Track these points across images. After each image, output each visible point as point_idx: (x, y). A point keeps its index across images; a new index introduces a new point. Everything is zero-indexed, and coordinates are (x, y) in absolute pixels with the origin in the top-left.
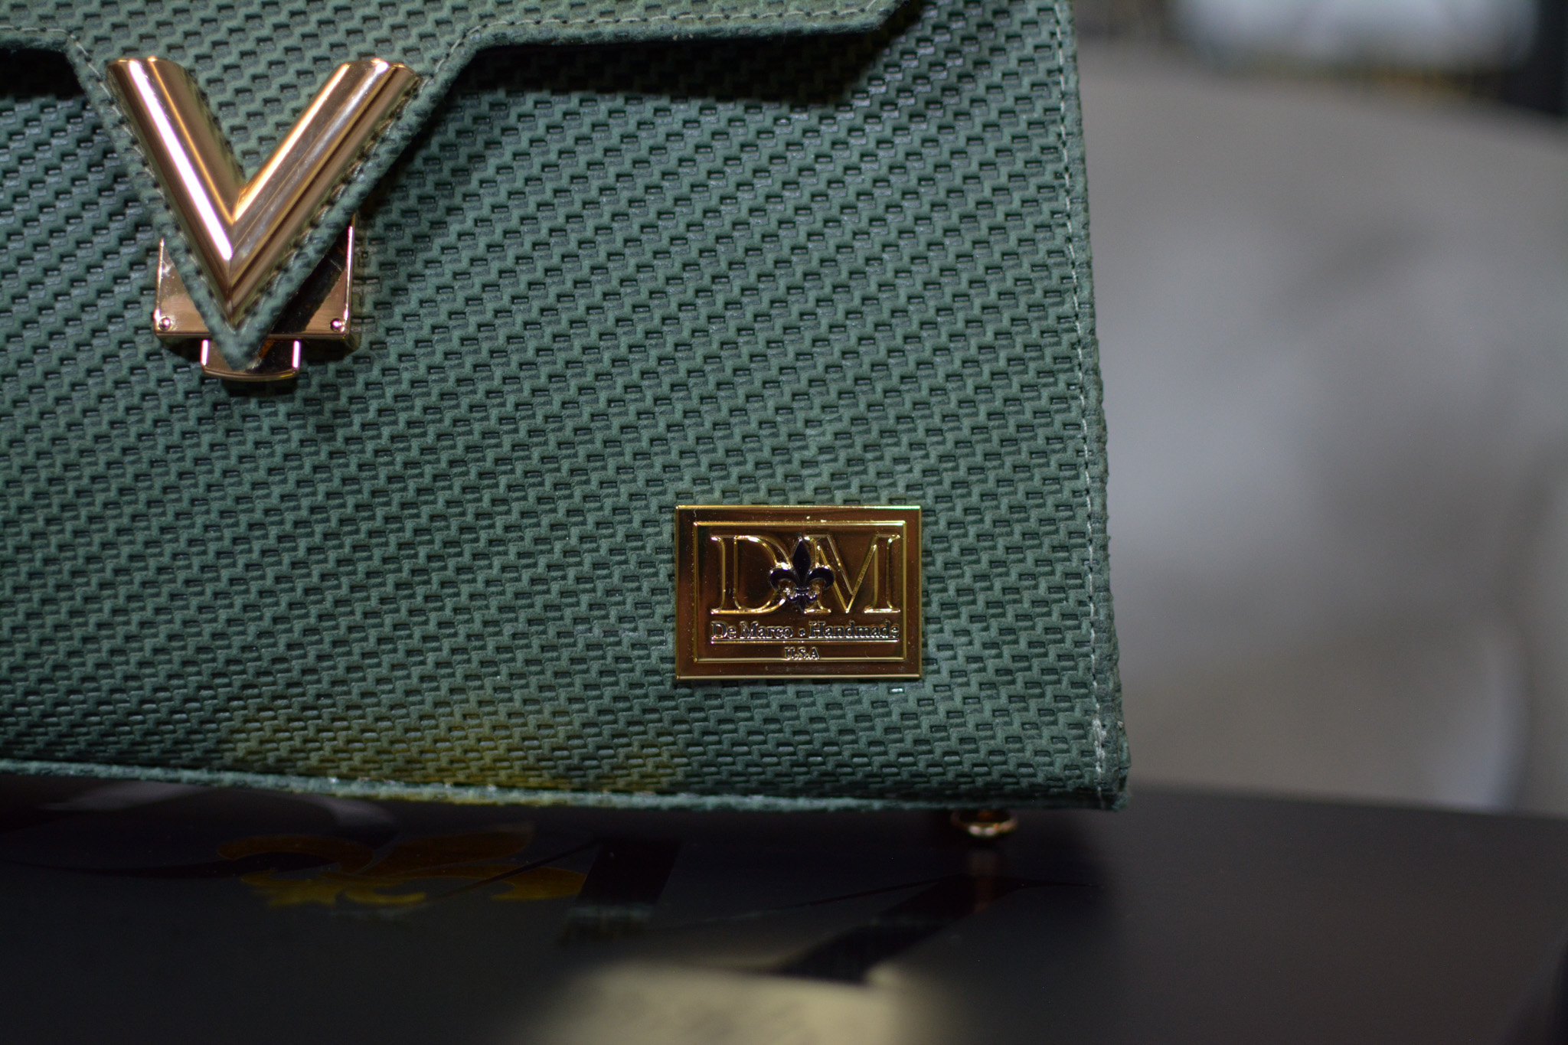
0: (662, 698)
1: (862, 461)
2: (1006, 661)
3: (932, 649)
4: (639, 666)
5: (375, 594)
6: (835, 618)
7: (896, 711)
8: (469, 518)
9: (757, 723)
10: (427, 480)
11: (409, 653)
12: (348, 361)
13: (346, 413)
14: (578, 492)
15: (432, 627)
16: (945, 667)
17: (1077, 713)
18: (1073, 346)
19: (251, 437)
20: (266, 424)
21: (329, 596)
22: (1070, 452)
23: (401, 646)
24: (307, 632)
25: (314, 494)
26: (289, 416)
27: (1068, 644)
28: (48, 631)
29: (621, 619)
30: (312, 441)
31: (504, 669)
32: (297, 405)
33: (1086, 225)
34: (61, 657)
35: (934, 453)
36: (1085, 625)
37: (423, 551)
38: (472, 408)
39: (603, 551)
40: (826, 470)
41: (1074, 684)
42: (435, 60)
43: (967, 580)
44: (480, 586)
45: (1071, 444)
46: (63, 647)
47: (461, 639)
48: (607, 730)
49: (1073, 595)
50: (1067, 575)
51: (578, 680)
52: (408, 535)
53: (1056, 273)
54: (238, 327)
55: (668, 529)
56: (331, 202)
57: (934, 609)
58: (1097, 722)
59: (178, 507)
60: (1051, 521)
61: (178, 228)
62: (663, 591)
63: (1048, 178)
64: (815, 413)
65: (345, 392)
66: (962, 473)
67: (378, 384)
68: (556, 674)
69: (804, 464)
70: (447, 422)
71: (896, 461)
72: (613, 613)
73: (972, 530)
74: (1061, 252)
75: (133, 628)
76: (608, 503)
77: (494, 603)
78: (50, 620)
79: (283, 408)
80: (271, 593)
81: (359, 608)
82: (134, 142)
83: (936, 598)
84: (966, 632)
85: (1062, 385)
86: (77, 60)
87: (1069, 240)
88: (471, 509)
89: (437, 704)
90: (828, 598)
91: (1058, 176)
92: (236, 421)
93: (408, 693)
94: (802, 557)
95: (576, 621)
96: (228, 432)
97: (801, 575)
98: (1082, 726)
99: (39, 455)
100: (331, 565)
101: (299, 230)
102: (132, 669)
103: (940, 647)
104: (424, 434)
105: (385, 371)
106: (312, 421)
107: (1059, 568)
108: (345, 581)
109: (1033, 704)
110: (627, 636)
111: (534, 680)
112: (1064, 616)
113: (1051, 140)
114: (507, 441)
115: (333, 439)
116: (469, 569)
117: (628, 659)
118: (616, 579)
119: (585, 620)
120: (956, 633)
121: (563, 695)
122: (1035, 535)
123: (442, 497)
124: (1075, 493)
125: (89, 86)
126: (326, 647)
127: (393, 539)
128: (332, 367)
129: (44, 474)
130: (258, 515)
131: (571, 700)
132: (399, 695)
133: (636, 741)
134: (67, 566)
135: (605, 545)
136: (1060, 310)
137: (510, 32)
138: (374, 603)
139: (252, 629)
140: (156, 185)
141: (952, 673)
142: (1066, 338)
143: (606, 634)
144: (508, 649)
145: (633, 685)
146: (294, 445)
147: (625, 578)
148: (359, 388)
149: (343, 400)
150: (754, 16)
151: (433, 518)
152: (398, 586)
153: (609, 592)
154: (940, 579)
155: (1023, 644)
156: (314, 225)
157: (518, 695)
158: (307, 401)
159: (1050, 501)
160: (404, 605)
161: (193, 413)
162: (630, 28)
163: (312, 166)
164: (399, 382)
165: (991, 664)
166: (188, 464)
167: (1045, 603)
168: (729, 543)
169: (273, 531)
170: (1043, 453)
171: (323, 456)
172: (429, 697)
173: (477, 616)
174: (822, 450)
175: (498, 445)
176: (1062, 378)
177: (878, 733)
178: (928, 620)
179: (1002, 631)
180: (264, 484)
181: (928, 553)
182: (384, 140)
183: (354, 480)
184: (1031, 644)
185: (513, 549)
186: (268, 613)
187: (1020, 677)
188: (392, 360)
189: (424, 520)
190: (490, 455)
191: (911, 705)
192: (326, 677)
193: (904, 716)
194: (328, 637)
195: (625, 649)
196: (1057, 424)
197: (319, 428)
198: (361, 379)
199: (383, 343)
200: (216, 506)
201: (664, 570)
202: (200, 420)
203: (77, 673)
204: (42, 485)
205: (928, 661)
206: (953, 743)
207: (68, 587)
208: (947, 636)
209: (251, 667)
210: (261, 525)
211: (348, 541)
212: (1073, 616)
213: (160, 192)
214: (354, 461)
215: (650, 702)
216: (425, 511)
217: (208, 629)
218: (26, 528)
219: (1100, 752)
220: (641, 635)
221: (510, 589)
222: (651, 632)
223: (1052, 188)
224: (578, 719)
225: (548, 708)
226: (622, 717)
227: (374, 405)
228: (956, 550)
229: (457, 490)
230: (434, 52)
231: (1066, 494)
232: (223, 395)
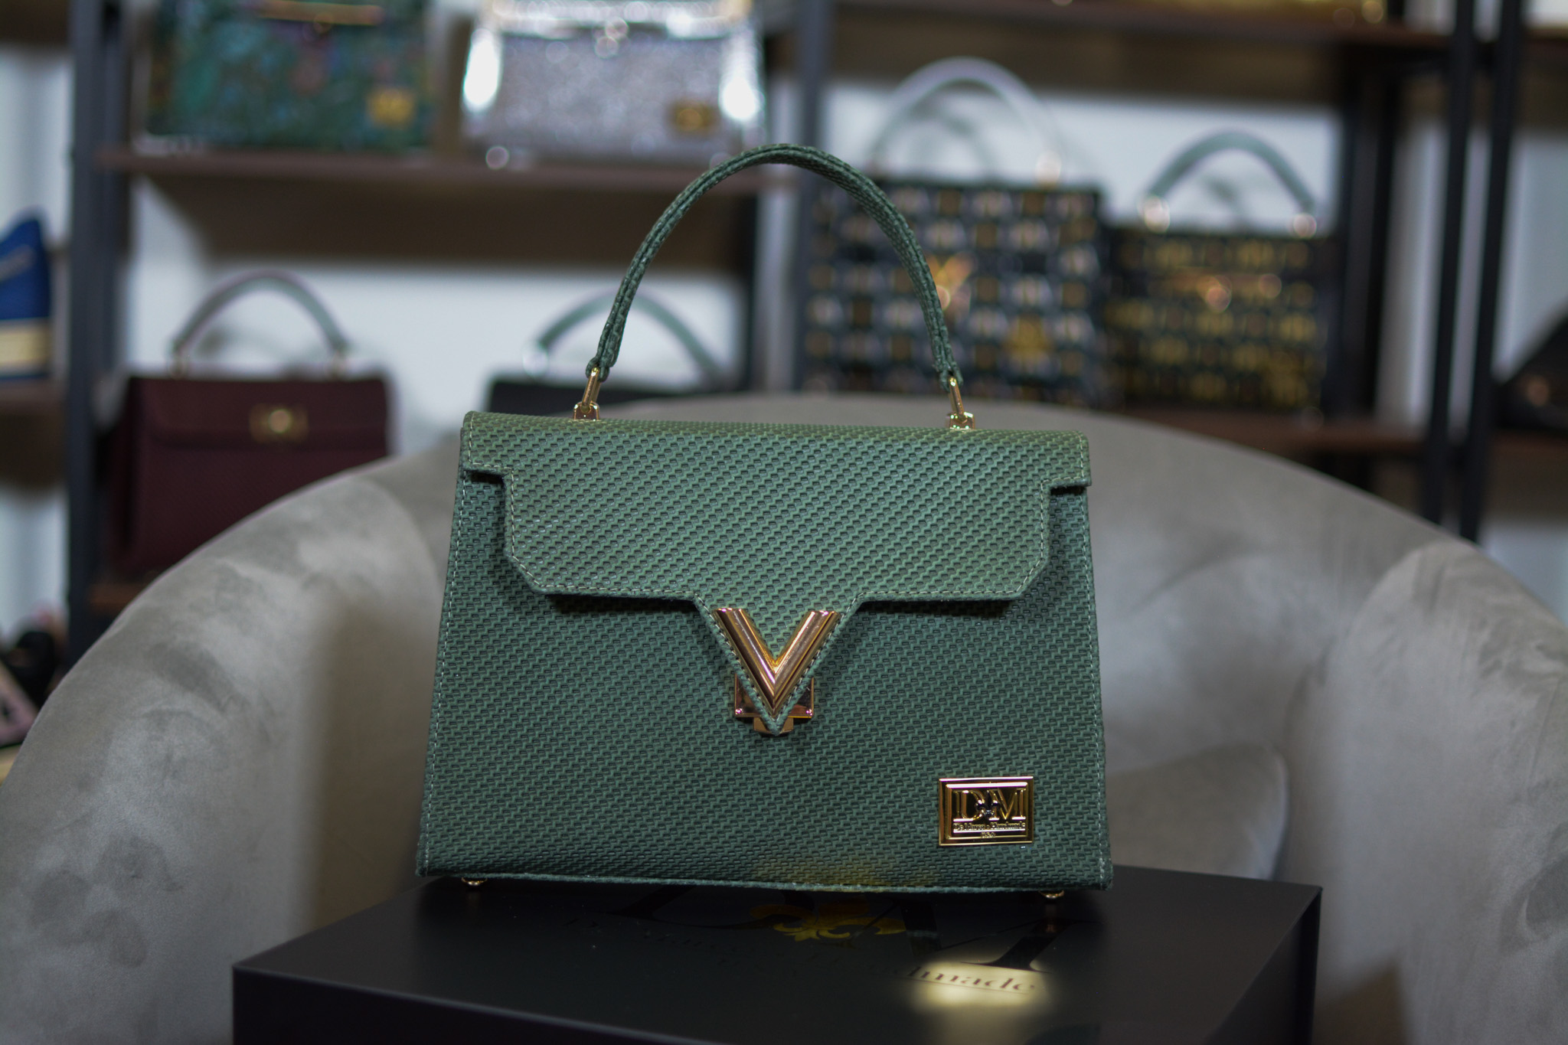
0: (932, 852)
1: (1010, 759)
2: (1066, 835)
3: (1037, 831)
4: (923, 840)
5: (819, 813)
6: (1002, 821)
7: (1023, 855)
8: (857, 784)
9: (969, 861)
10: (841, 769)
11: (832, 836)
12: (809, 723)
13: (809, 744)
14: (900, 773)
15: (841, 826)
16: (1042, 838)
17: (1093, 856)
18: (1093, 714)
19: (771, 754)
20: (777, 748)
21: (801, 815)
22: (1091, 756)
23: (829, 833)
24: (792, 829)
25: (796, 775)
26: (786, 745)
27: (1090, 829)
28: (685, 830)
29: (917, 822)
30: (795, 755)
31: (870, 842)
32: (789, 741)
33: (1098, 666)
34: (690, 840)
35: (1038, 755)
36: (1097, 822)
37: (838, 797)
38: (859, 741)
39: (910, 796)
40: (996, 763)
41: (1092, 845)
42: (846, 607)
43: (1051, 804)
44: (861, 810)
45: (1092, 753)
46: (691, 836)
47: (853, 830)
48: (909, 864)
49: (1092, 810)
50: (1090, 803)
51: (899, 846)
52: (833, 790)
53: (1086, 685)
54: (776, 718)
55: (935, 787)
56: (809, 667)
57: (1038, 816)
58: (1101, 859)
59: (741, 781)
60: (1084, 782)
61: (748, 677)
62: (933, 811)
63: (1083, 647)
64: (992, 741)
65: (808, 736)
66: (1049, 763)
67: (822, 733)
68: (890, 843)
69: (988, 761)
70: (849, 747)
71: (1024, 759)
72: (914, 820)
73: (1053, 786)
74: (1088, 677)
75: (721, 829)
76: (912, 777)
77: (866, 816)
78: (686, 826)
79: (783, 742)
80: (778, 814)
81: (812, 819)
82: (726, 640)
83: (1038, 812)
84: (1050, 825)
85: (1088, 729)
86: (700, 605)
87: (1091, 672)
88: (858, 780)
89: (842, 855)
90: (998, 815)
91: (1087, 646)
92: (765, 747)
93: (831, 851)
94: (989, 800)
95: (899, 823)
96: (761, 752)
97: (989, 805)
98: (1095, 861)
99: (682, 761)
100: (802, 803)
101: (798, 678)
102: (720, 844)
103: (1040, 831)
104: (840, 752)
105: (824, 727)
106: (795, 747)
107: (1087, 801)
108: (807, 809)
109: (1076, 852)
110: (919, 829)
111: (881, 846)
112: (1089, 819)
113: (1084, 631)
114: (873, 754)
115: (804, 754)
116: (857, 803)
117: (919, 837)
118: (915, 807)
119: (903, 823)
120: (1046, 825)
121: (893, 851)
122: (1077, 787)
123: (846, 776)
124: (1093, 772)
125: (705, 616)
126: (800, 834)
127: (827, 792)
128: (803, 725)
129: (685, 768)
130: (774, 784)
131: (896, 853)
132: (827, 852)
133: (921, 868)
134: (694, 804)
135: (911, 794)
136: (1088, 700)
137: (875, 596)
138: (818, 817)
139: (771, 828)
140: (737, 659)
141: (1045, 841)
142: (1090, 711)
143: (911, 828)
144: (872, 834)
145: (920, 847)
146: (788, 757)
147: (918, 806)
148: (814, 734)
149: (808, 739)
150: (973, 593)
151: (843, 784)
152: (828, 810)
153: (912, 812)
154: (1040, 804)
155: (1072, 830)
156: (803, 677)
157: (875, 851)
158: (793, 739)
159: (1084, 774)
160: (830, 818)
161: (747, 744)
162: (924, 596)
163: (802, 655)
164: (830, 731)
165: (1060, 837)
166: (745, 764)
167: (1081, 813)
168: (960, 794)
169: (780, 790)
170: (1081, 756)
171: (800, 760)
172: (839, 853)
173: (860, 821)
174: (995, 755)
175: (869, 756)
176: (1088, 726)
177: (1016, 864)
178: (1035, 820)
179: (1064, 824)
180: (776, 772)
181: (1036, 794)
182: (828, 641)
183: (812, 770)
184: (1075, 829)
185: (874, 796)
186: (777, 822)
187: (1071, 842)
188: (827, 723)
189: (839, 785)
190: (866, 759)
191: (1029, 853)
192: (799, 846)
193: (1026, 857)
194: (800, 831)
195: (918, 833)
196: (1087, 745)
197: (798, 750)
198: (815, 730)
199: (823, 717)
200: (756, 781)
201: (934, 803)
202: (750, 747)
203: (696, 846)
204: (684, 773)
205: (1036, 836)
206: (1045, 867)
207: (694, 813)
208: (1043, 826)
209: (769, 843)
210: (775, 788)
211: (809, 793)
212: (1092, 819)
213: (739, 661)
214: (812, 762)
215: (927, 854)
216: (840, 781)
217: (752, 829)
218: (677, 790)
219: (1102, 871)
220: (924, 828)
221: (873, 811)
222: (928, 827)
223: (1085, 651)
224: (898, 860)
225: (886, 856)
226: (916, 859)
227: (820, 741)
228: (1046, 793)
229: (852, 773)
230: (846, 604)
231: (1090, 772)
232: (759, 737)
